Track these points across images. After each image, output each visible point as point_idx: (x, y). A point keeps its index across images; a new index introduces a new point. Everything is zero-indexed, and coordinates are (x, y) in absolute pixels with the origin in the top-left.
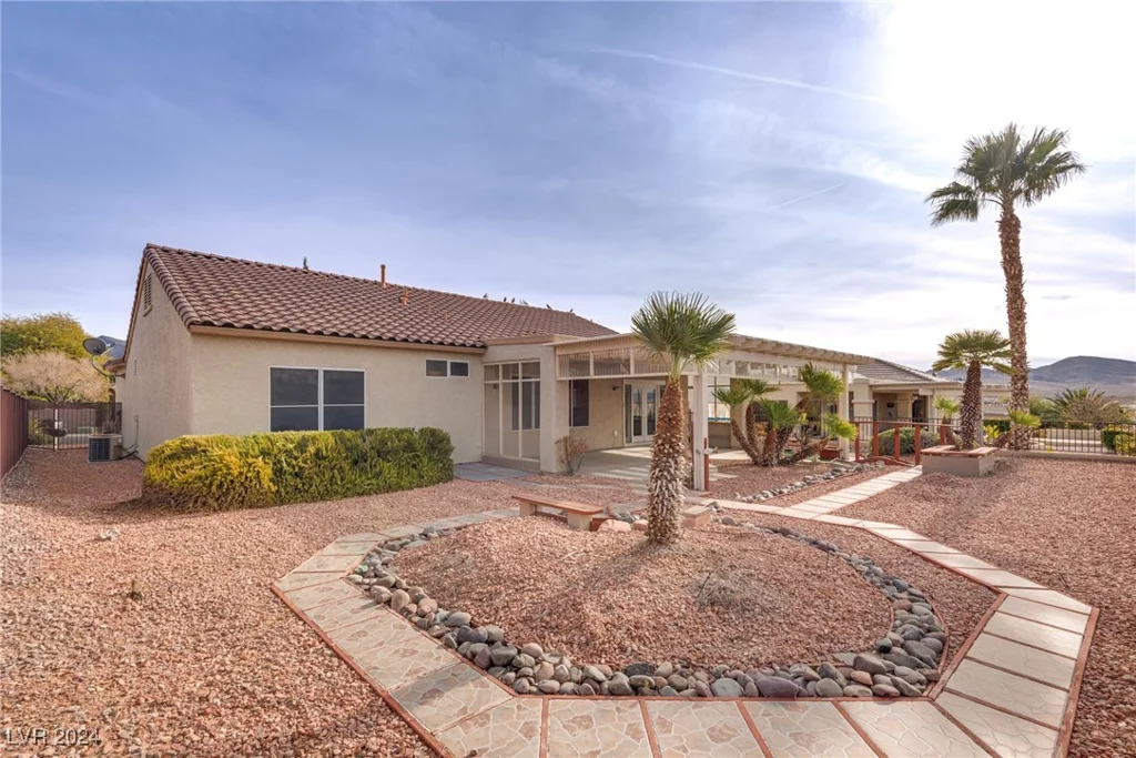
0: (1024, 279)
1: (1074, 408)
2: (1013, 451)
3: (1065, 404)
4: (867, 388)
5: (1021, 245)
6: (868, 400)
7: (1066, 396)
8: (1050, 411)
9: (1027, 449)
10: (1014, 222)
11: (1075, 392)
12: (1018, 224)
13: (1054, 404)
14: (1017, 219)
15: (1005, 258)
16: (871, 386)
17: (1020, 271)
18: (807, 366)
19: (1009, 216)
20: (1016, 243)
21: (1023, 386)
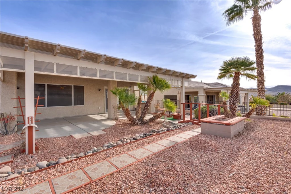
0: (263, 41)
1: (281, 98)
2: (258, 116)
3: (278, 97)
4: (203, 90)
5: (261, 27)
6: (203, 95)
7: (278, 94)
8: (273, 99)
9: (264, 115)
10: (258, 17)
11: (281, 93)
12: (260, 18)
13: (274, 97)
14: (260, 16)
15: (255, 33)
16: (205, 89)
17: (261, 37)
18: (154, 77)
19: (256, 14)
20: (259, 26)
21: (262, 87)
